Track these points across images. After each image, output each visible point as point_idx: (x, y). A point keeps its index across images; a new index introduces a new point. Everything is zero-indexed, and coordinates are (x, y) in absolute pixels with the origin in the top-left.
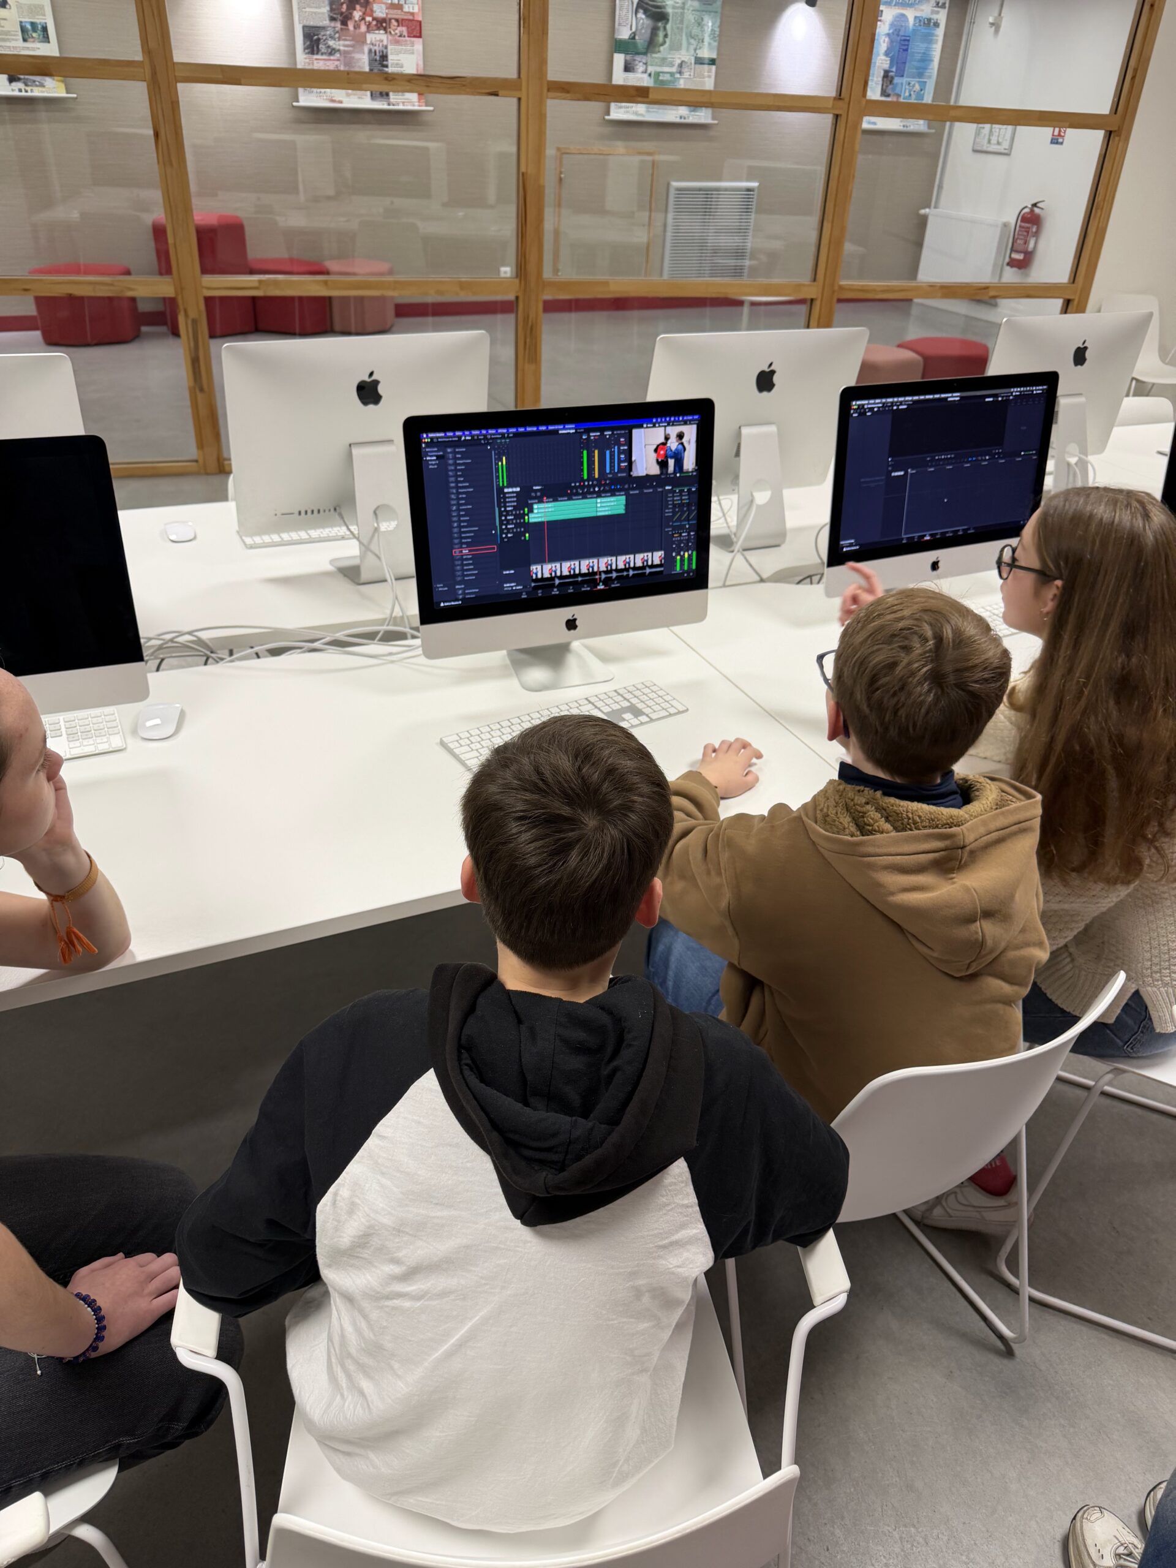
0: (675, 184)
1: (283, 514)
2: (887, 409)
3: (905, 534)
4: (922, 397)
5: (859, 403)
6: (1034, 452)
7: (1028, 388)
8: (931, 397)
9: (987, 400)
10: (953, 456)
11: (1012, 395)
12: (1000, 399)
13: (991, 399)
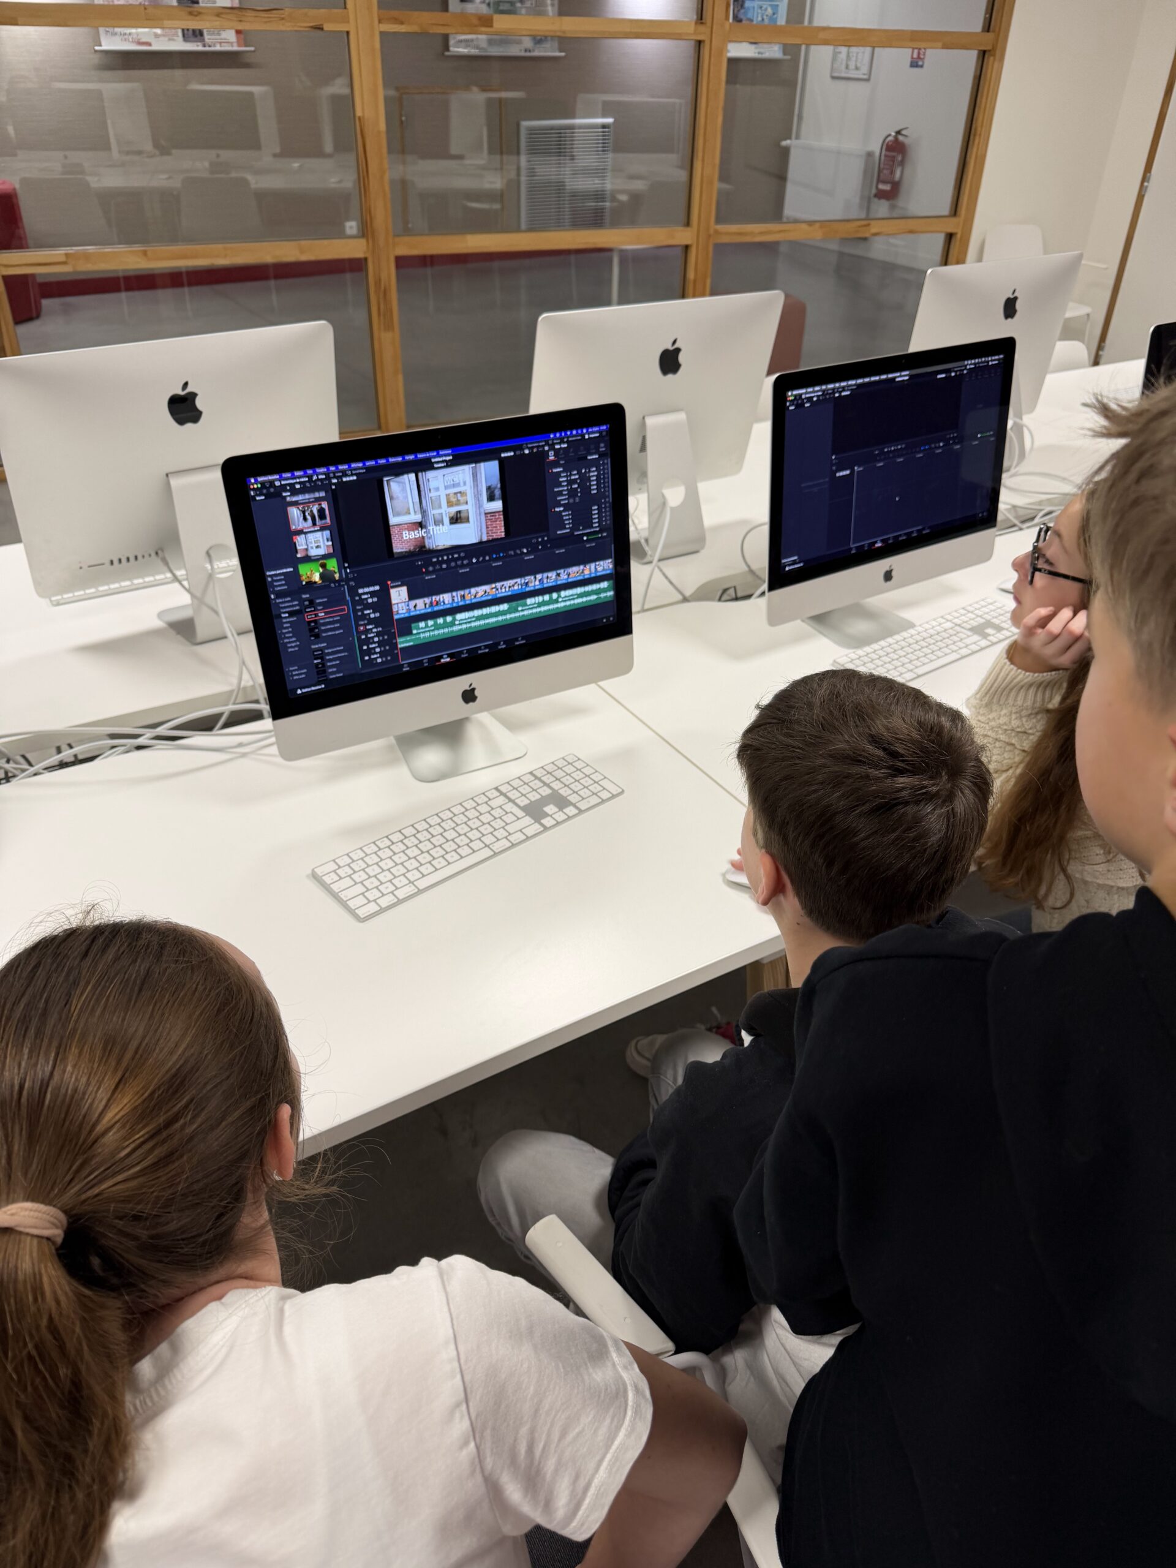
0: (525, 124)
1: (90, 566)
2: (828, 397)
3: (854, 543)
4: (867, 380)
5: (795, 392)
6: (992, 433)
7: (983, 359)
8: (877, 378)
9: (939, 376)
10: (903, 446)
11: (966, 369)
12: (953, 374)
13: (943, 376)
